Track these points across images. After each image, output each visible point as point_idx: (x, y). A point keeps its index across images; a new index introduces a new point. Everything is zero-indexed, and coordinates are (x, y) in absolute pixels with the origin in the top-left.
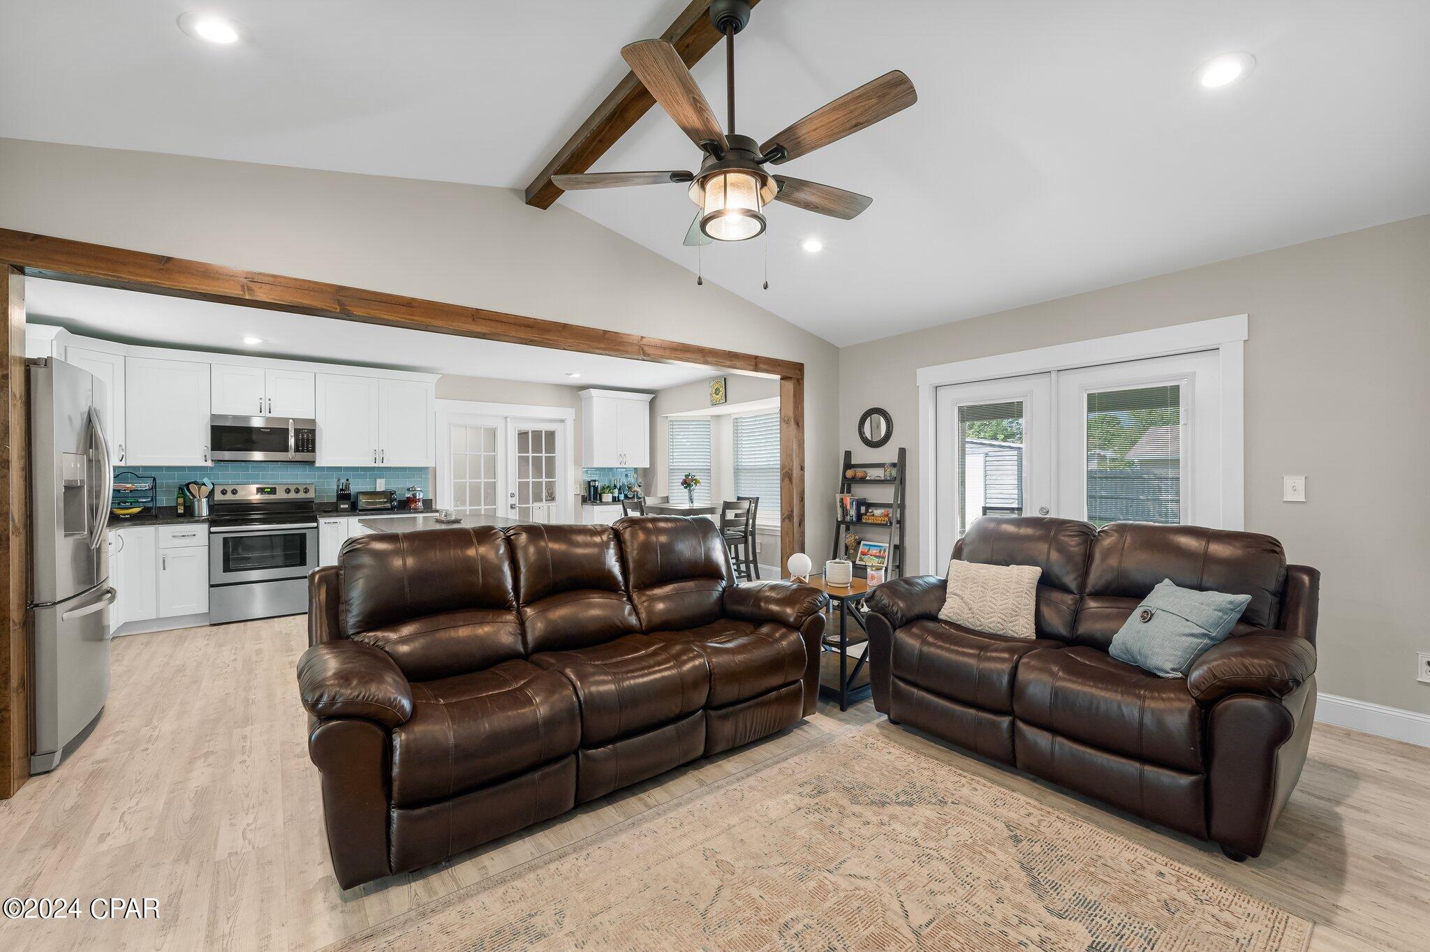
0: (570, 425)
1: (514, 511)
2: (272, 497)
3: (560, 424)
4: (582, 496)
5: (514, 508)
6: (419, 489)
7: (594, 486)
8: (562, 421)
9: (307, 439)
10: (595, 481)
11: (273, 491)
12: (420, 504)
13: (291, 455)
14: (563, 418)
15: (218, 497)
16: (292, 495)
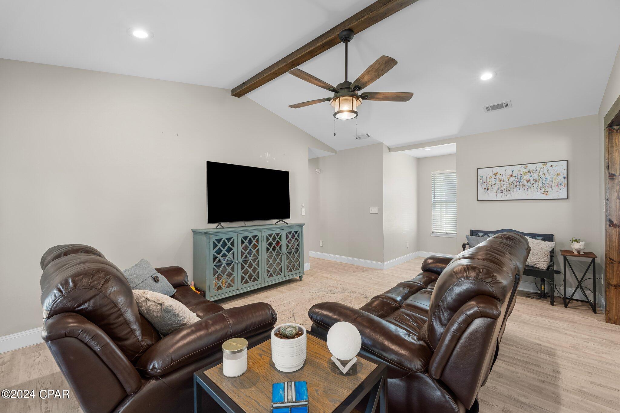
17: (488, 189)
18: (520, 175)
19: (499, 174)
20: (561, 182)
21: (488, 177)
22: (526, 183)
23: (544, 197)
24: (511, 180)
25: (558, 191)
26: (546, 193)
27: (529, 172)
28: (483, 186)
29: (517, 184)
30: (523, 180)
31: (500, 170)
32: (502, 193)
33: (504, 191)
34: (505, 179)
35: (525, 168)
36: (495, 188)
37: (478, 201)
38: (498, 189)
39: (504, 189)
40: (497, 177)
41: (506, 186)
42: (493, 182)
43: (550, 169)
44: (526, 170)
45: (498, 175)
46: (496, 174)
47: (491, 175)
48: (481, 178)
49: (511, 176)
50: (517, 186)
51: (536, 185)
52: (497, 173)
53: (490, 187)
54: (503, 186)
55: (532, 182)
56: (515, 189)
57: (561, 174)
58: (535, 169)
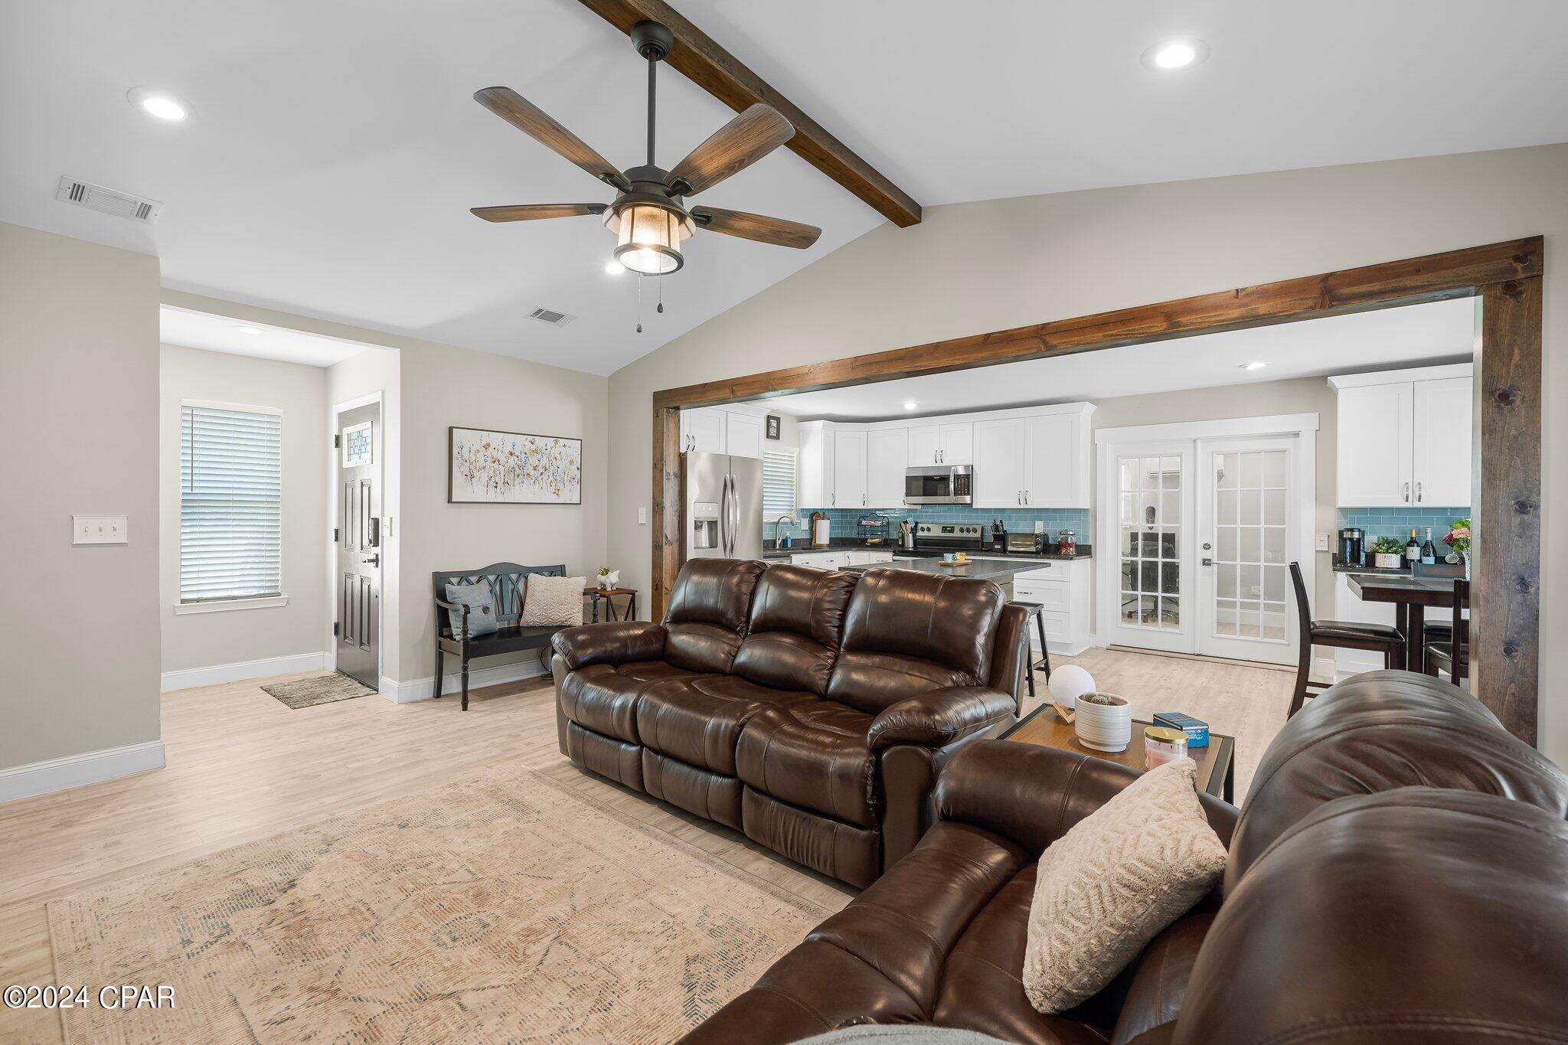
0: (1307, 441)
1: (1208, 568)
2: (951, 535)
3: (1292, 439)
4: (1334, 555)
5: (1210, 565)
6: (1071, 533)
7: (1351, 539)
8: (1297, 435)
9: (965, 483)
10: (1352, 530)
11: (952, 530)
12: (1072, 550)
13: (951, 498)
14: (1296, 429)
15: (920, 534)
16: (965, 534)
17: (472, 477)
18: (524, 455)
19: (492, 446)
20: (574, 476)
21: (473, 450)
22: (532, 472)
23: (553, 499)
24: (512, 461)
25: (570, 491)
26: (557, 492)
27: (536, 451)
28: (462, 469)
29: (518, 473)
30: (528, 465)
31: (495, 439)
32: (496, 487)
33: (500, 483)
34: (503, 459)
35: (532, 443)
36: (485, 476)
37: (450, 501)
38: (490, 479)
39: (500, 479)
40: (488, 453)
41: (502, 475)
42: (482, 463)
43: (563, 450)
44: (533, 447)
45: (491, 449)
46: (487, 446)
47: (478, 446)
48: (459, 450)
49: (511, 454)
50: (520, 476)
51: (545, 477)
52: (489, 445)
53: (476, 474)
54: (498, 472)
55: (541, 470)
56: (518, 481)
57: (575, 463)
58: (544, 448)
